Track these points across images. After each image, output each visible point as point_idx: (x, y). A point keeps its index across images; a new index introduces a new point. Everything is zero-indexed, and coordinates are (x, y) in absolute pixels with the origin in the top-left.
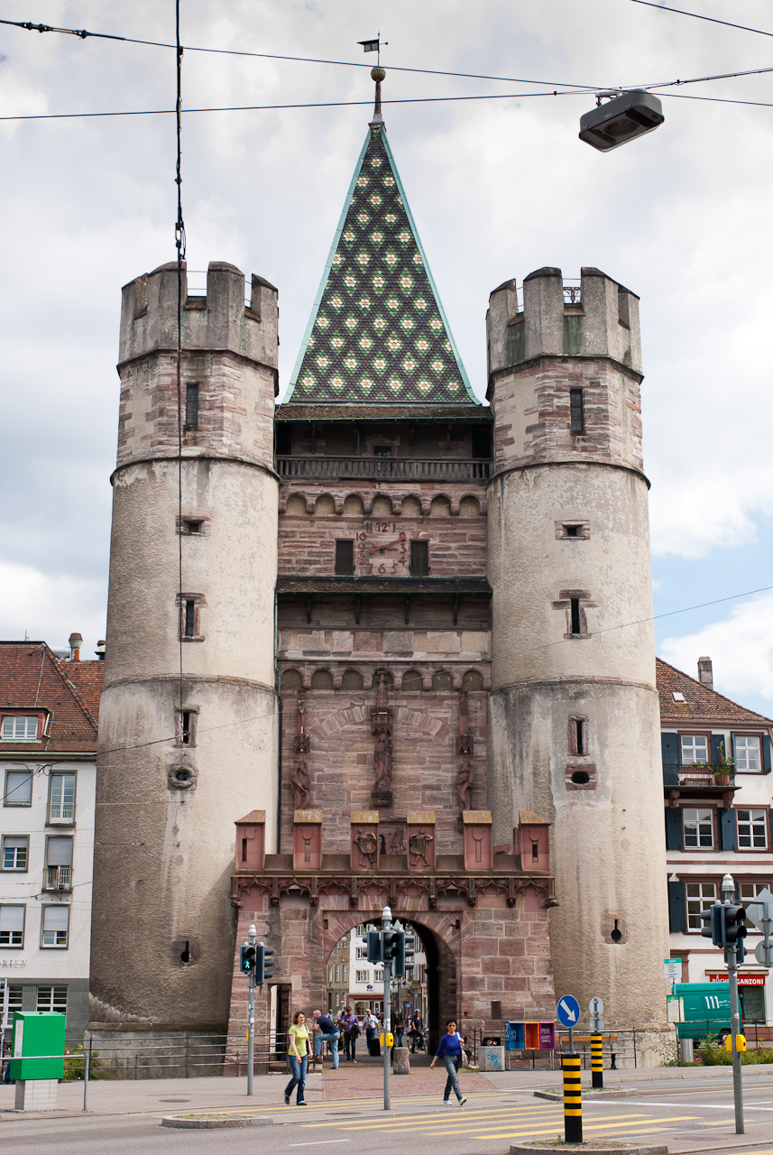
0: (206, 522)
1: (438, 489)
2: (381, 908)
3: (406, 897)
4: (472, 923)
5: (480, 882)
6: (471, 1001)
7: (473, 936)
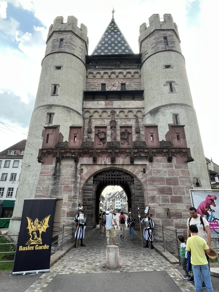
0: (62, 67)
1: (128, 71)
2: (107, 163)
3: (120, 158)
4: (151, 169)
5: (155, 151)
6: (154, 209)
7: (152, 176)
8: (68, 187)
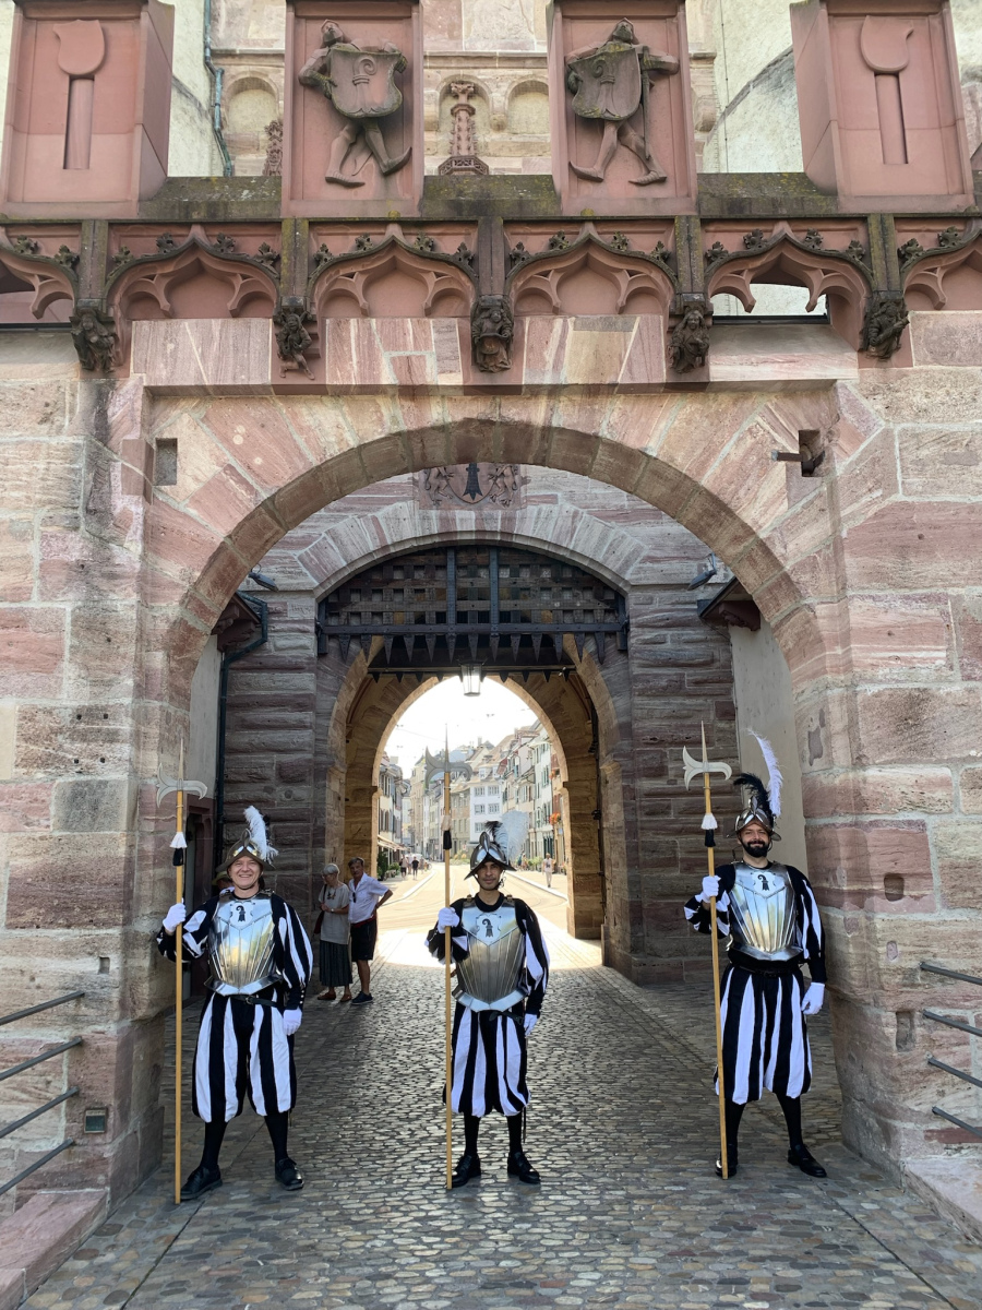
2: (432, 375)
3: (558, 322)
4: (887, 434)
5: (926, 240)
6: (915, 816)
7: (899, 497)
8: (19, 621)
